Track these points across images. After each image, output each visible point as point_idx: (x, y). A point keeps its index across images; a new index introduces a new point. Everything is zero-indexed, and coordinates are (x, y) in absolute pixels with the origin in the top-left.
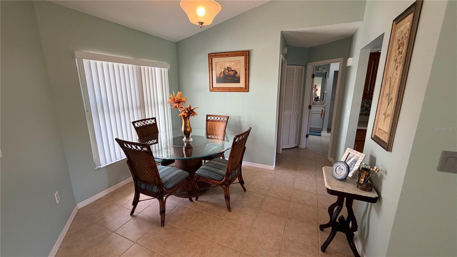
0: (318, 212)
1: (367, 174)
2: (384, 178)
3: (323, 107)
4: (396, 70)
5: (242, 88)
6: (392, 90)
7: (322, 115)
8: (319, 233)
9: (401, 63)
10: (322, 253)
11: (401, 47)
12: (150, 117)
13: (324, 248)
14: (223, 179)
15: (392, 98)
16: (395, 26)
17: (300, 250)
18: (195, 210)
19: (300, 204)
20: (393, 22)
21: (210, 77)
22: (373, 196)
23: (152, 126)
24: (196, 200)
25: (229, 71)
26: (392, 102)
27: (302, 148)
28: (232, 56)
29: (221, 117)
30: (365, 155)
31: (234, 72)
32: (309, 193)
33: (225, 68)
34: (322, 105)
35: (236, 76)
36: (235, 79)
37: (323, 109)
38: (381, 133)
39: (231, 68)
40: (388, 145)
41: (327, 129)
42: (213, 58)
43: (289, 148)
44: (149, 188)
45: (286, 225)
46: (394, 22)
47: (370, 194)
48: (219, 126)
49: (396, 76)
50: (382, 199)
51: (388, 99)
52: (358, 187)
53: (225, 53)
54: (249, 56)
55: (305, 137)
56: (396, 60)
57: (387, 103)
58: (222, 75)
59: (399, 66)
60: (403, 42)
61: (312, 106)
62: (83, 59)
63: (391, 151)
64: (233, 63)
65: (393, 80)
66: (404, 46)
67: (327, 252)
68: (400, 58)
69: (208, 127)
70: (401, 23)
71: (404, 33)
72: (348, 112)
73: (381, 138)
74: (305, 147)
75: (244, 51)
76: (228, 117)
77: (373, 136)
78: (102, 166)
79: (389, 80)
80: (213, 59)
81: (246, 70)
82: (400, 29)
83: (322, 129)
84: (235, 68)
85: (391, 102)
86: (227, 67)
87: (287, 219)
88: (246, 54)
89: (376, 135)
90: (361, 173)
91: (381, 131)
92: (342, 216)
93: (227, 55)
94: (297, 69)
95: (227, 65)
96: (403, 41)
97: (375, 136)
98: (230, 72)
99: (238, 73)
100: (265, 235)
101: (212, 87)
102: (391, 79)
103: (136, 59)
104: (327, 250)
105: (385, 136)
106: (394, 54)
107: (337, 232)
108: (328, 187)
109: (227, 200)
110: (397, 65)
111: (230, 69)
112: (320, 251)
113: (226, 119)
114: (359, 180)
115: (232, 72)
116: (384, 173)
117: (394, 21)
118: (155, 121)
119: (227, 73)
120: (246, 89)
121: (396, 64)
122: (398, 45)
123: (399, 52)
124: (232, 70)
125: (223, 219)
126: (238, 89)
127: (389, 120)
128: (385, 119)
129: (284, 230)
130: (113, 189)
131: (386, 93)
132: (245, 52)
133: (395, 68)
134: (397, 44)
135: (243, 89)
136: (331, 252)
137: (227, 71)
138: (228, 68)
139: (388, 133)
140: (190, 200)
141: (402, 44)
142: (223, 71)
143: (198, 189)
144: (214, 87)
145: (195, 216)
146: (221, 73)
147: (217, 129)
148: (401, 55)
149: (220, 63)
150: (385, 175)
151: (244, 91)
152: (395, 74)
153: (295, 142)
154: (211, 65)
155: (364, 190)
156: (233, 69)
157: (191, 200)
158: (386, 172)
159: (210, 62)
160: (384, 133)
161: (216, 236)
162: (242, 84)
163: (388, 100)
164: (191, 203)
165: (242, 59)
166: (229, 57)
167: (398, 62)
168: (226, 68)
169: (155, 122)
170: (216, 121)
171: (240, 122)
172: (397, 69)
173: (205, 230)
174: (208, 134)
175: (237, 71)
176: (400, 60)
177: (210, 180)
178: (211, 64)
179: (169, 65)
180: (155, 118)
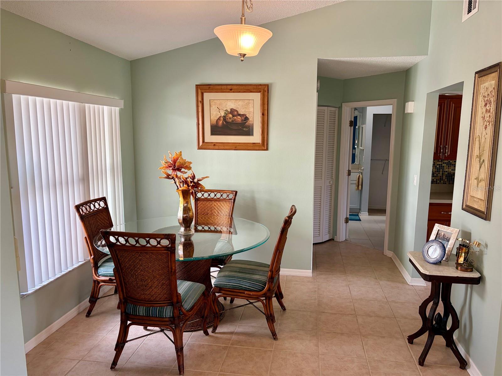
0: (398, 323)
1: (467, 251)
2: (485, 253)
3: (360, 172)
4: (485, 130)
5: (256, 144)
6: (483, 151)
7: (358, 186)
8: (409, 347)
9: (491, 123)
10: (421, 367)
11: (488, 105)
12: (96, 197)
13: (422, 362)
14: (264, 288)
15: (484, 160)
16: (478, 80)
17: (394, 369)
18: (220, 346)
19: (371, 316)
20: (475, 75)
21: (198, 124)
22: (476, 276)
23: (102, 212)
24: (213, 332)
25: (235, 116)
26: (485, 165)
27: (341, 241)
28: (239, 92)
29: (222, 193)
30: (459, 230)
31: (243, 118)
32: (376, 302)
33: (226, 110)
34: (359, 169)
35: (247, 124)
36: (244, 129)
37: (359, 176)
38: (475, 201)
39: (237, 111)
40: (486, 213)
41: (369, 209)
42: (205, 92)
43: (321, 242)
44: (154, 311)
45: (363, 344)
46: (477, 75)
47: (473, 274)
48: (219, 208)
49: (486, 136)
50: (485, 277)
51: (479, 161)
52: (457, 268)
53: (228, 86)
54: (268, 92)
55: (344, 222)
56: (484, 118)
57: (478, 166)
58: (221, 122)
59: (488, 125)
60: (490, 101)
61: (351, 171)
62: (13, 95)
63: (490, 221)
64: (241, 103)
65: (483, 140)
66: (491, 104)
67: (425, 365)
68: (488, 116)
69: (199, 211)
70: (484, 78)
71: (490, 91)
72: (416, 178)
73: (476, 206)
74: (345, 240)
75: (260, 85)
76: (236, 192)
77: (464, 207)
78: (30, 292)
79: (477, 139)
80: (205, 94)
81: (263, 114)
82: (485, 85)
83: (360, 209)
84: (245, 111)
85: (483, 165)
86: (231, 109)
87: (362, 337)
88: (263, 90)
89: (468, 204)
90: (460, 251)
91: (475, 199)
92: (439, 314)
93: (231, 90)
94: (329, 112)
95: (230, 105)
96: (490, 99)
97: (467, 206)
98: (235, 118)
99: (250, 119)
100: (342, 360)
101: (203, 141)
102: (481, 139)
103: (79, 92)
104: (425, 363)
105: (481, 204)
106: (481, 110)
107: (435, 336)
108: (425, 272)
109: (271, 322)
110: (485, 124)
111: (236, 113)
112: (418, 366)
113: (231, 196)
114: (457, 261)
115: (239, 117)
116: (484, 247)
117: (476, 73)
118: (106, 203)
119: (230, 118)
120: (264, 145)
121: (484, 122)
122: (485, 102)
123: (487, 110)
124: (239, 115)
125: (272, 350)
126: (250, 146)
127: (483, 185)
128: (478, 184)
129: (363, 350)
130: (43, 336)
131: (475, 155)
132: (262, 87)
133: (484, 127)
134: (483, 100)
135: (259, 146)
136: (431, 364)
137: (231, 116)
138: (232, 111)
139: (484, 201)
140: (204, 333)
141: (489, 102)
142: (223, 114)
143: (218, 311)
144: (206, 141)
145: (226, 354)
146: (219, 119)
147: (215, 214)
148: (489, 114)
149: (218, 102)
150: (485, 249)
151: (261, 148)
152: (484, 133)
153: (329, 232)
154: (200, 105)
155: (466, 270)
156: (242, 113)
157: (206, 333)
158: (487, 245)
159: (200, 99)
160: (479, 201)
161: (273, 372)
162: (256, 138)
163: (480, 163)
164: (207, 337)
165: (256, 97)
166: (233, 92)
167: (487, 120)
168: (229, 110)
169: (105, 207)
170: (212, 200)
171: (253, 200)
172: (486, 128)
173: (253, 368)
174: (197, 224)
175: (247, 116)
176: (489, 119)
177: (241, 293)
178: (200, 103)
179: (122, 101)
180: (104, 199)
